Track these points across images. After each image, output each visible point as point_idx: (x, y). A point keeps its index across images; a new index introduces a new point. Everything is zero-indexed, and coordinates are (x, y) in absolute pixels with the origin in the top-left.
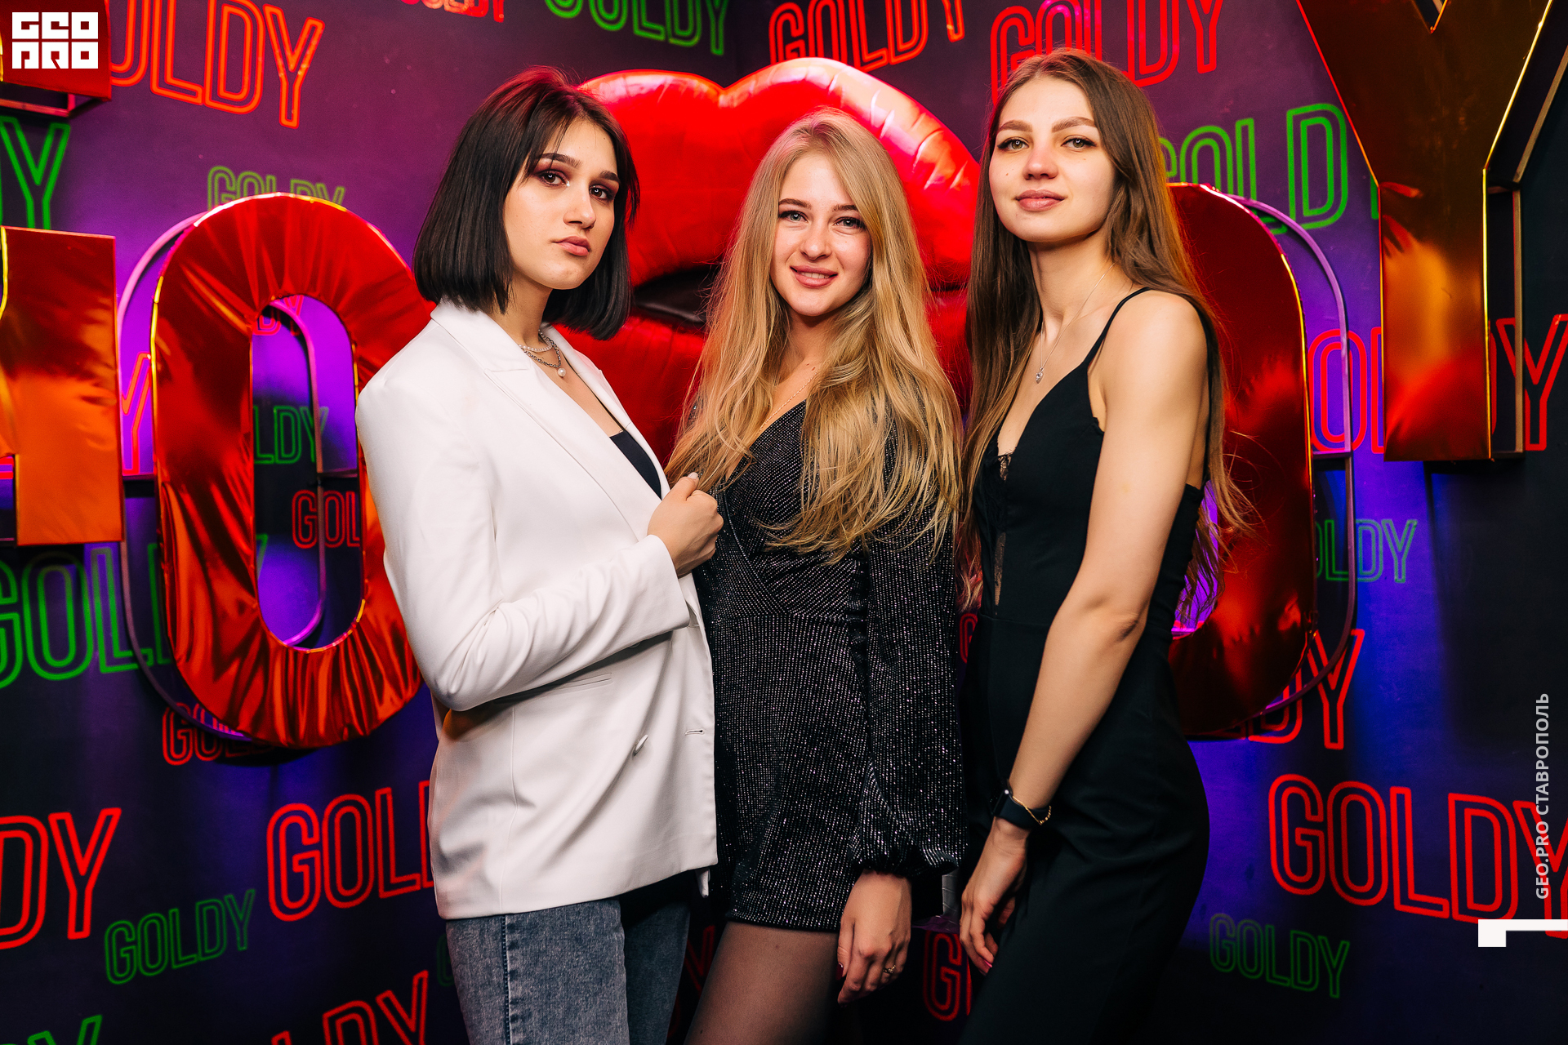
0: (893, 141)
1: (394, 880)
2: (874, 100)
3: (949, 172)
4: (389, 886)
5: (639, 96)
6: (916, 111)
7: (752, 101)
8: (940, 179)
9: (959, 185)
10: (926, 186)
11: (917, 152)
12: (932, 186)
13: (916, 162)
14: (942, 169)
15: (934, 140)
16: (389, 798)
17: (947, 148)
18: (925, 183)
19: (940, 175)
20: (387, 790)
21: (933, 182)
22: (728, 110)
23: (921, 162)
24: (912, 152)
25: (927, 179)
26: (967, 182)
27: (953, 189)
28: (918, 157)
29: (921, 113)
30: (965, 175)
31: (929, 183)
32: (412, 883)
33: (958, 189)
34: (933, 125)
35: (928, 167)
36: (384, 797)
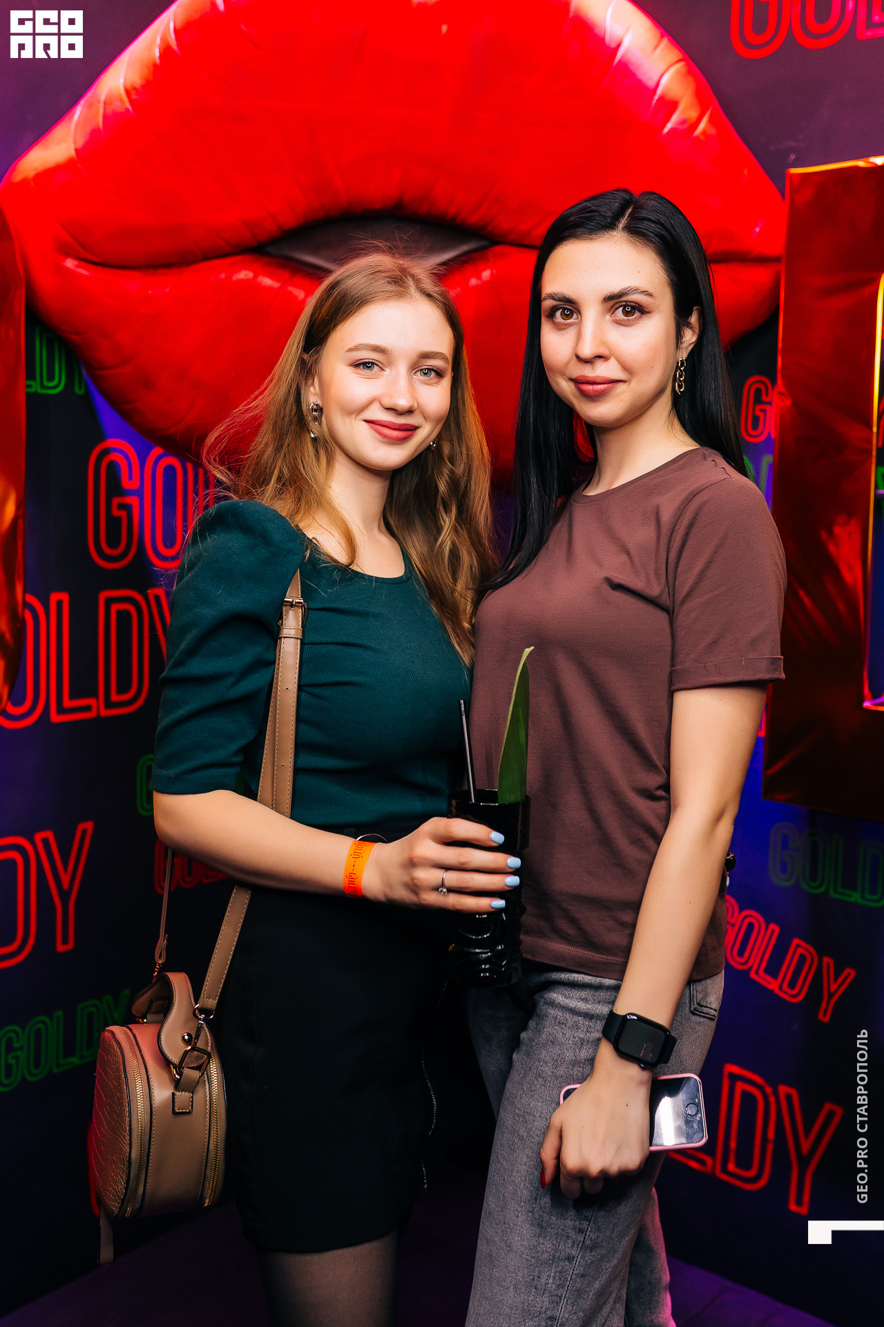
0: (630, 67)
2: (610, 14)
3: (693, 114)
6: (656, 35)
8: (683, 122)
9: (704, 133)
10: (666, 130)
11: (657, 85)
12: (672, 130)
13: (656, 98)
14: (685, 111)
15: (679, 73)
17: (692, 85)
18: (664, 126)
19: (684, 116)
21: (675, 126)
23: (661, 99)
24: (651, 84)
25: (667, 120)
26: (713, 131)
27: (697, 137)
28: (659, 91)
29: (662, 38)
30: (711, 121)
31: (669, 126)
33: (702, 138)
34: (675, 54)
35: (669, 106)
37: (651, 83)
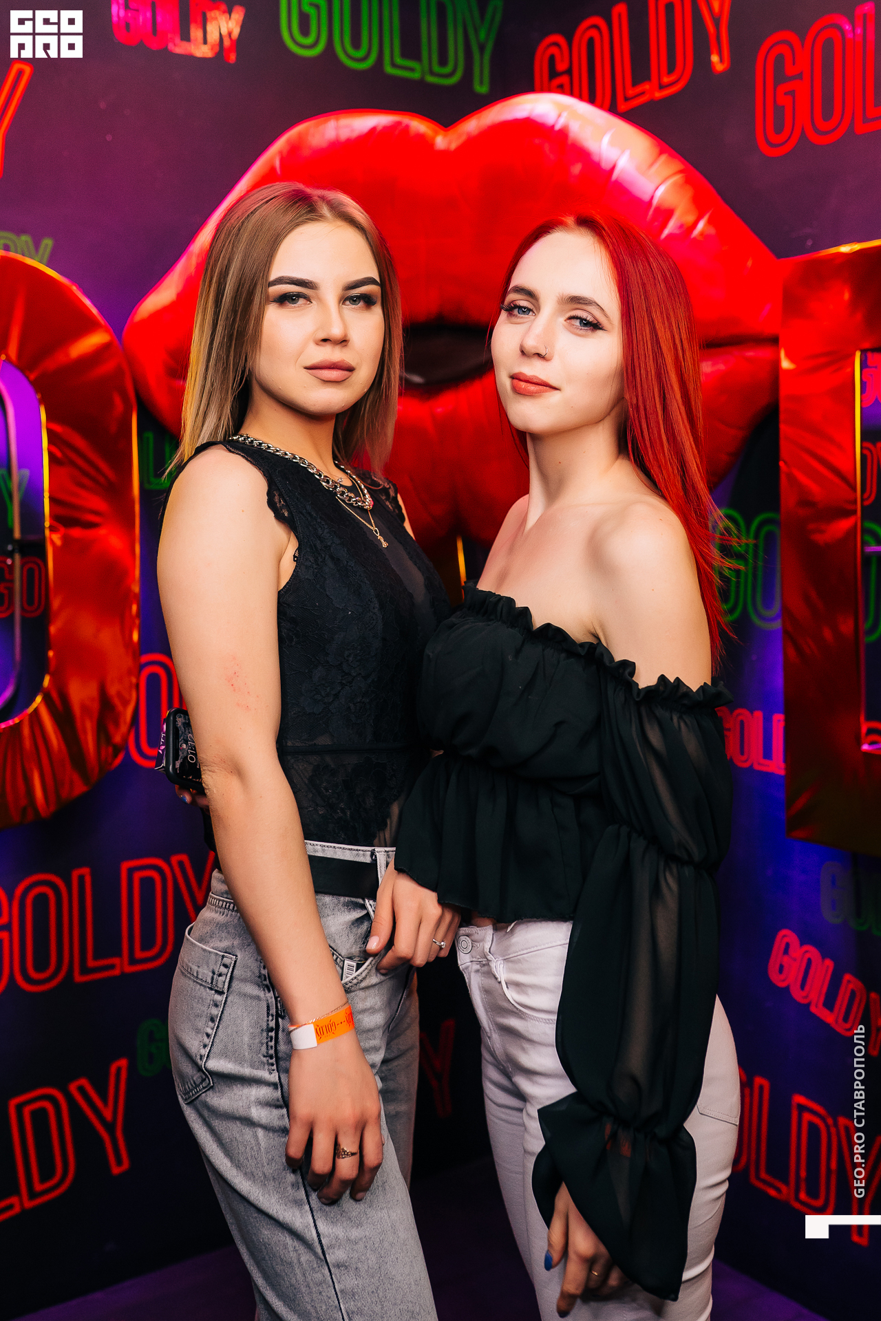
0: (625, 184)
1: (91, 963)
2: (606, 140)
3: (690, 219)
4: (85, 970)
5: (349, 141)
6: (656, 150)
7: (472, 142)
8: (680, 227)
9: (702, 234)
10: (663, 236)
11: (652, 197)
12: (670, 236)
13: (652, 209)
14: (682, 216)
15: (675, 184)
16: (88, 879)
17: (688, 193)
18: (662, 233)
19: (679, 222)
20: (85, 871)
21: (671, 231)
22: (445, 153)
23: (658, 209)
25: (665, 228)
26: (712, 231)
27: (695, 238)
28: (655, 202)
29: (661, 153)
30: (709, 222)
31: (666, 232)
32: (112, 967)
33: (701, 239)
34: (677, 165)
35: (665, 214)
36: (81, 878)
37: (646, 198)
